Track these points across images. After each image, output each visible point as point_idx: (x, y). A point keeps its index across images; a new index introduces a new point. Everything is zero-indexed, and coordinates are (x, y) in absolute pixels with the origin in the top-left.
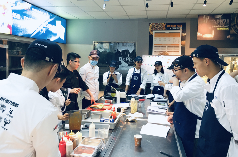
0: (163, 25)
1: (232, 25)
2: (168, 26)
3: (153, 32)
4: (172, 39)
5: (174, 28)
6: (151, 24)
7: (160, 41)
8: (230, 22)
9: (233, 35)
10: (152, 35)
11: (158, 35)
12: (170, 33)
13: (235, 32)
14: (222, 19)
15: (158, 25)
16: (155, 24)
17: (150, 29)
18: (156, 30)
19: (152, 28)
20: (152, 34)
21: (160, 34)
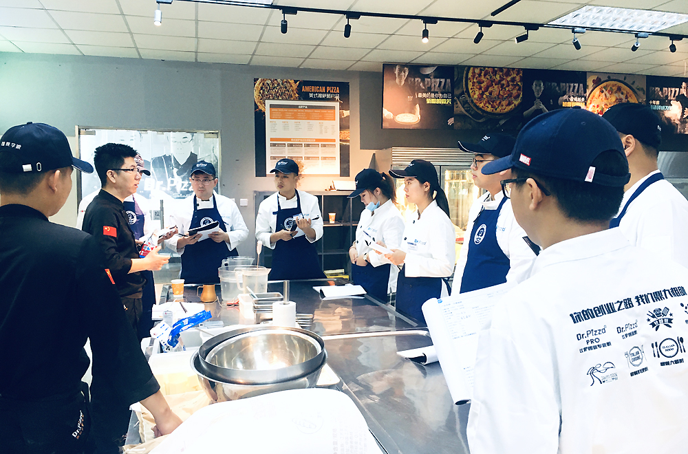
0: (291, 86)
1: (457, 92)
2: (303, 90)
3: (264, 104)
4: (315, 123)
5: (320, 96)
6: (258, 82)
7: (286, 128)
8: (453, 85)
9: (459, 117)
10: (264, 113)
12: (310, 107)
13: (463, 110)
14: (435, 77)
15: (278, 85)
16: (269, 82)
17: (256, 93)
18: (273, 99)
20: (263, 109)
21: (286, 110)
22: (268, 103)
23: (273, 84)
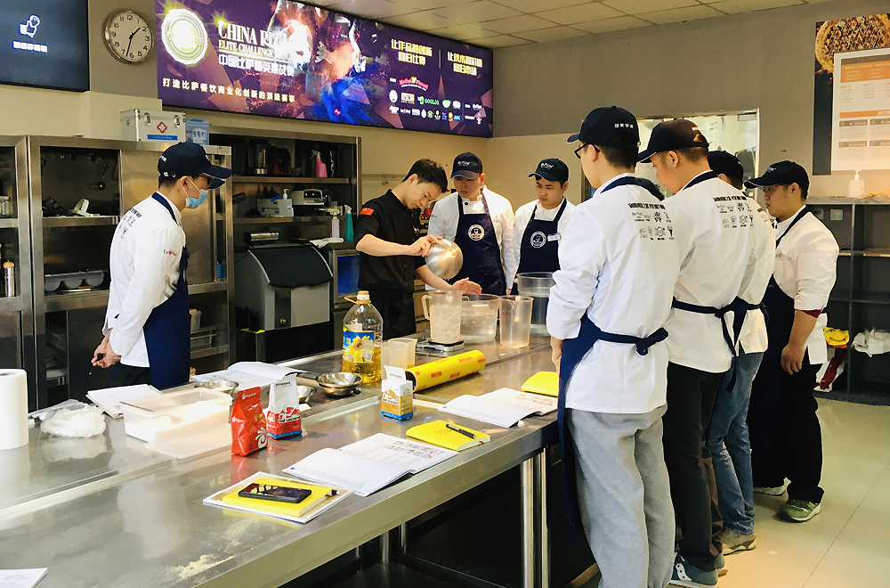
0: (882, 24)
3: (833, 59)
7: (869, 94)
10: (831, 74)
11: (857, 69)
15: (858, 25)
16: (842, 24)
17: (819, 47)
18: (848, 50)
19: (828, 41)
20: (829, 70)
21: (870, 65)
22: (838, 57)
23: (849, 27)
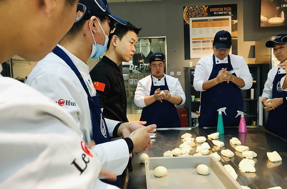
0: (204, 9)
2: (210, 11)
3: (189, 20)
5: (220, 13)
6: (185, 9)
7: (201, 32)
11: (197, 24)
12: (214, 20)
15: (197, 9)
16: (191, 8)
17: (184, 15)
18: (194, 17)
19: (187, 13)
20: (188, 23)
21: (201, 22)
22: (191, 19)
23: (194, 9)
